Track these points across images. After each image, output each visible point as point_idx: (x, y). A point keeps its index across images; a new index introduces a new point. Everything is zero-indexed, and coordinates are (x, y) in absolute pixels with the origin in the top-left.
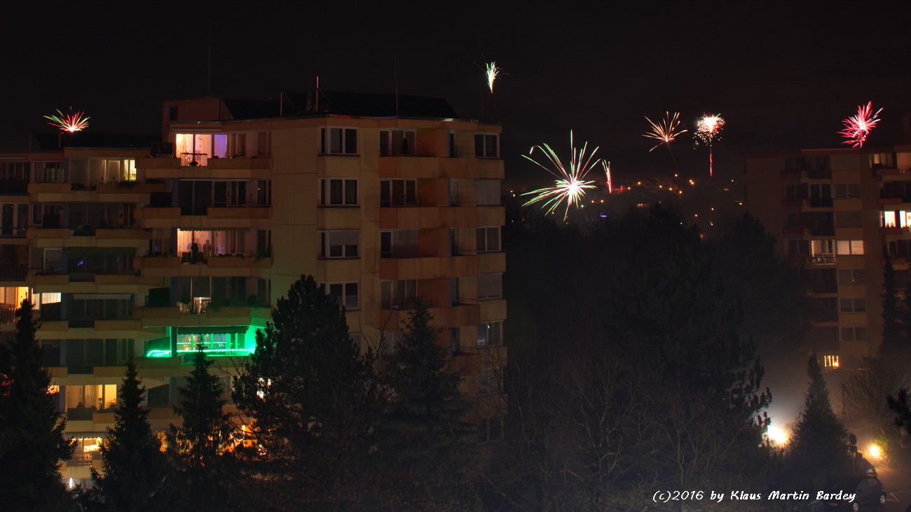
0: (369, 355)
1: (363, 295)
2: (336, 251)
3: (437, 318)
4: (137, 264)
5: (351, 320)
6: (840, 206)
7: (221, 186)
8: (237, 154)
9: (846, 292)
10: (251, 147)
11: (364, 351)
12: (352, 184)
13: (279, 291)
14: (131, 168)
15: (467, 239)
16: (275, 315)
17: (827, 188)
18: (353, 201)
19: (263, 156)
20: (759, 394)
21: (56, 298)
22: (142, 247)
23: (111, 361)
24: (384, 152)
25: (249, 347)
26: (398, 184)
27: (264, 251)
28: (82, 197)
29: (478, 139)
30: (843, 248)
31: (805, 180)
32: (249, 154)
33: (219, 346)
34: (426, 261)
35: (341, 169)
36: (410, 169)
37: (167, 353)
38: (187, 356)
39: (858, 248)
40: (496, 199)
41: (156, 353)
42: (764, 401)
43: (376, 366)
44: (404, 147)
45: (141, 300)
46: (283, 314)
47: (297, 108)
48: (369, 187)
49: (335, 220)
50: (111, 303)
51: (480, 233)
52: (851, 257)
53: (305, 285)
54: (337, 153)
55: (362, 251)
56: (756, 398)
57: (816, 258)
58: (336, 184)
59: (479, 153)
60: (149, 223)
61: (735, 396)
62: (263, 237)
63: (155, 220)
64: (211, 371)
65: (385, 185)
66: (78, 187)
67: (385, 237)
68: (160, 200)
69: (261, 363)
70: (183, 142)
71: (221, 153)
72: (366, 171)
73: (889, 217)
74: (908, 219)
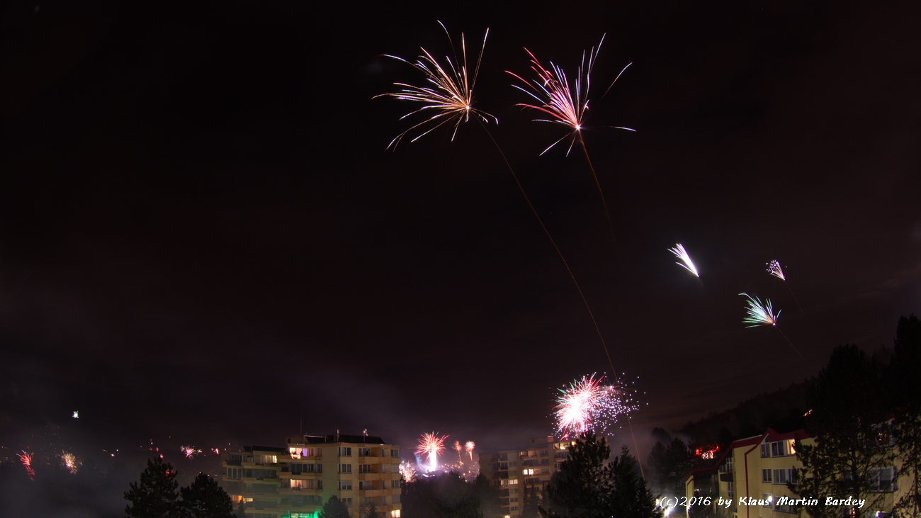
1: (353, 502)
2: (344, 488)
3: (378, 510)
4: (277, 490)
5: (350, 510)
6: (510, 469)
7: (305, 466)
8: (310, 455)
9: (512, 496)
10: (315, 453)
12: (349, 466)
13: (325, 500)
14: (275, 459)
15: (388, 483)
16: (324, 508)
17: (506, 464)
18: (350, 471)
19: (319, 456)
21: (251, 500)
22: (279, 485)
24: (360, 455)
26: (365, 466)
27: (320, 487)
28: (259, 467)
29: (392, 451)
30: (511, 482)
31: (499, 461)
32: (314, 455)
34: (374, 491)
35: (345, 460)
36: (369, 461)
39: (516, 482)
44: (367, 454)
45: (279, 502)
46: (326, 508)
47: (331, 440)
48: (355, 467)
49: (344, 477)
50: (270, 503)
51: (393, 481)
52: (514, 484)
53: (334, 498)
54: (344, 455)
55: (353, 487)
57: (503, 486)
58: (344, 466)
59: (392, 455)
60: (281, 477)
62: (319, 482)
63: (283, 476)
65: (360, 466)
66: (257, 464)
67: (361, 483)
68: (285, 470)
70: (292, 450)
71: (305, 454)
72: (353, 461)
73: (526, 472)
74: (531, 472)
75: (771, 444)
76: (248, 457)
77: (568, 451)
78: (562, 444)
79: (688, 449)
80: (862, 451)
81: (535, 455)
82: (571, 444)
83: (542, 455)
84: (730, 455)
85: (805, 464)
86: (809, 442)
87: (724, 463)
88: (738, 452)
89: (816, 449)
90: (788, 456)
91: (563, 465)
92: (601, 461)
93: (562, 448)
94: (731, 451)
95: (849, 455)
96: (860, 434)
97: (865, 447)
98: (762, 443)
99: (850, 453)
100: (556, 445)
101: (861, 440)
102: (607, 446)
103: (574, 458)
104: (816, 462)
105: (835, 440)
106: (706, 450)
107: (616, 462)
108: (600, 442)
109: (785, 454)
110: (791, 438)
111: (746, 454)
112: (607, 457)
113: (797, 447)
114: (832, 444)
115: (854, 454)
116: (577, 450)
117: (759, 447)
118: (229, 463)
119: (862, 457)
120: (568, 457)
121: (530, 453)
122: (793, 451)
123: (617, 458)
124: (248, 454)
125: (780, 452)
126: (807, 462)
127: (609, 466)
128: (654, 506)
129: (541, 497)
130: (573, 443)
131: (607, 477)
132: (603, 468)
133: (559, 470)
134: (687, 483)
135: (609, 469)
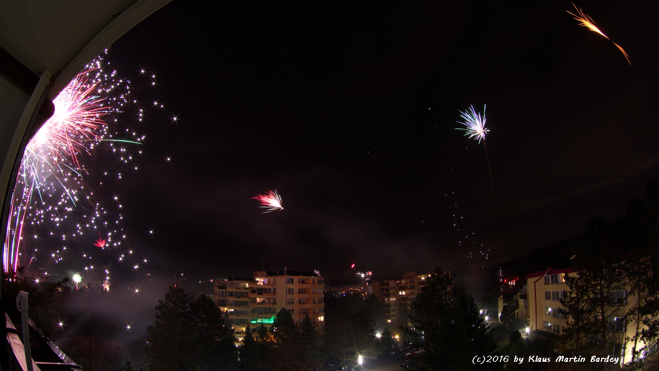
0: (297, 323)
1: (295, 311)
2: (289, 303)
3: (310, 316)
4: (249, 304)
5: (293, 316)
6: (391, 291)
7: (266, 289)
8: (269, 283)
9: (392, 308)
10: (272, 282)
11: (295, 322)
12: (293, 289)
13: (278, 310)
14: (247, 285)
15: (317, 300)
16: (277, 315)
17: (388, 288)
18: (293, 292)
19: (274, 284)
21: (233, 310)
22: (250, 301)
23: (244, 323)
24: (299, 283)
25: (272, 321)
26: (302, 289)
27: (275, 303)
28: (237, 290)
29: (319, 280)
30: (392, 299)
31: (384, 287)
33: (266, 321)
34: (308, 305)
35: (291, 286)
36: (304, 286)
37: (255, 322)
38: (259, 323)
39: (394, 299)
40: (323, 292)
41: (253, 322)
42: (376, 329)
43: (298, 325)
44: (303, 282)
45: (250, 311)
46: (279, 315)
47: (281, 274)
48: (296, 290)
49: (289, 296)
50: (244, 312)
51: (319, 299)
52: (393, 301)
53: (283, 309)
54: (289, 283)
55: (295, 303)
56: (374, 329)
57: (386, 302)
58: (289, 289)
59: (319, 283)
60: (251, 296)
61: (370, 329)
62: (274, 299)
63: (252, 296)
64: (264, 326)
65: (299, 289)
66: (236, 288)
67: (300, 300)
68: (253, 292)
69: (274, 324)
70: (258, 279)
71: (266, 282)
72: (296, 287)
73: (400, 293)
74: (404, 293)
75: (550, 276)
76: (231, 284)
77: (426, 280)
78: (422, 276)
80: (606, 280)
81: (406, 283)
82: (428, 276)
83: (410, 283)
84: (525, 283)
85: (571, 288)
86: (574, 275)
87: (522, 288)
88: (530, 281)
89: (578, 279)
90: (561, 283)
91: (423, 289)
92: (447, 287)
93: (423, 278)
94: (526, 280)
95: (598, 283)
96: (605, 270)
97: (608, 278)
98: (545, 276)
99: (599, 282)
100: (419, 277)
101: (605, 274)
103: (430, 285)
104: (578, 287)
105: (590, 274)
106: (510, 280)
107: (456, 287)
108: (446, 274)
109: (559, 282)
110: (563, 273)
111: (535, 282)
112: (450, 284)
113: (566, 278)
114: (588, 276)
115: (601, 282)
116: (432, 280)
117: (543, 278)
118: (219, 288)
119: (606, 284)
120: (427, 284)
121: (403, 282)
122: (564, 281)
123: (456, 285)
124: (231, 282)
125: (556, 281)
126: (573, 287)
127: (452, 289)
128: (479, 314)
129: (410, 308)
130: (429, 276)
131: (450, 296)
132: (448, 291)
133: (421, 292)
134: (499, 300)
135: (451, 291)
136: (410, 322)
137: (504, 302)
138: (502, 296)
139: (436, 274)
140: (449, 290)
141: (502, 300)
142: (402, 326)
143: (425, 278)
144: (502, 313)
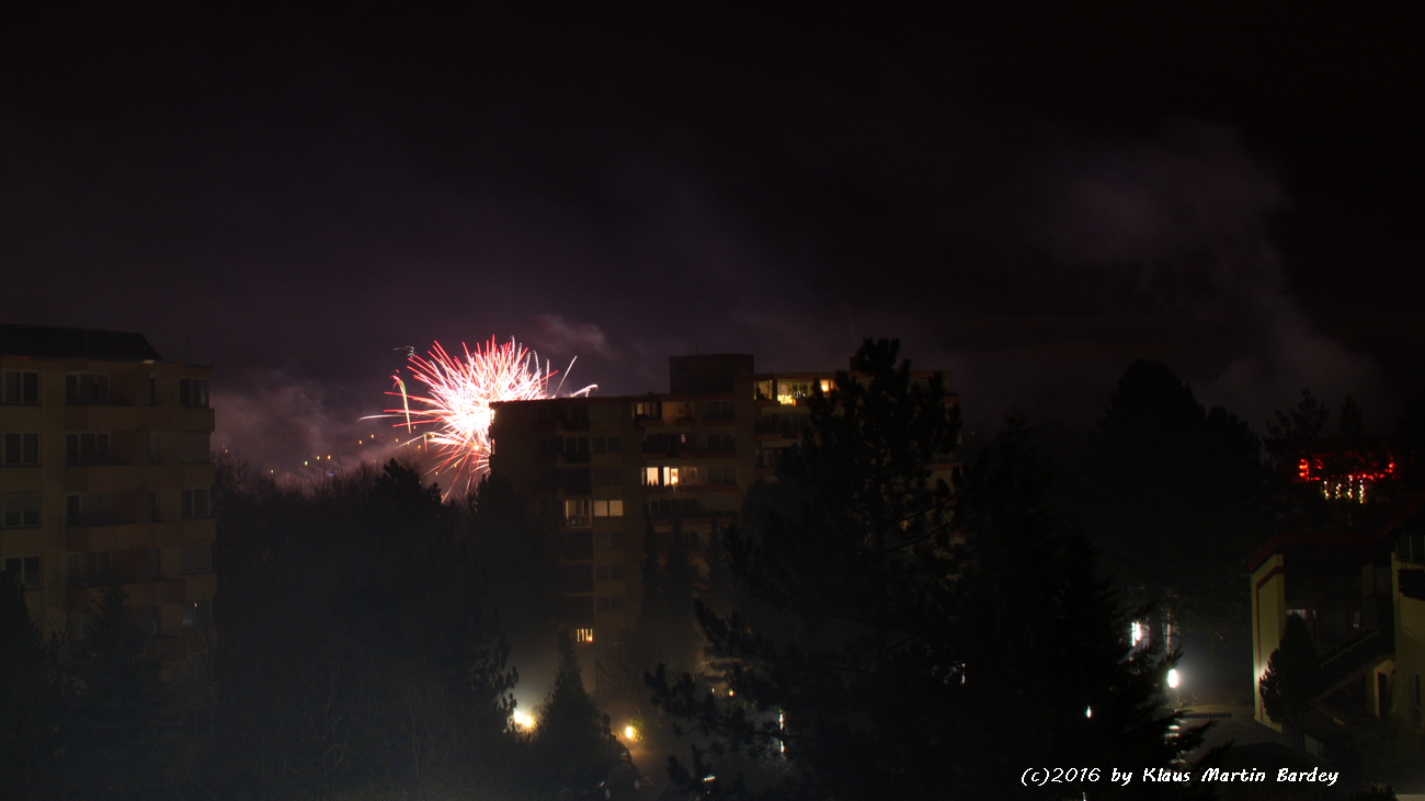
1: (46, 571)
2: (13, 520)
3: (134, 597)
6: (599, 462)
9: (603, 558)
12: (32, 439)
15: (171, 502)
17: (584, 442)
18: (33, 459)
20: (504, 674)
24: (71, 400)
26: (88, 439)
29: (183, 384)
30: (600, 509)
31: (560, 432)
35: (18, 420)
36: (101, 421)
39: (617, 508)
42: (511, 682)
44: (94, 394)
48: (51, 443)
51: (186, 496)
52: (609, 519)
54: (14, 401)
55: (44, 518)
56: (501, 678)
57: (570, 520)
58: (13, 439)
59: (183, 402)
61: (478, 676)
65: (72, 439)
67: (72, 502)
73: (652, 474)
74: (671, 477)
77: (806, 410)
78: (782, 387)
79: (1264, 456)
81: (687, 419)
82: (817, 387)
83: (712, 418)
91: (787, 460)
92: (926, 458)
93: (785, 399)
100: (764, 388)
102: (949, 405)
103: (826, 440)
106: (1336, 473)
112: (949, 443)
116: (840, 411)
120: (807, 436)
127: (955, 476)
128: (1126, 646)
129: (703, 568)
130: (825, 387)
131: (948, 517)
132: (931, 483)
133: (771, 479)
134: (1256, 578)
135: (951, 486)
136: (708, 652)
137: (1290, 597)
138: (1275, 561)
139: (865, 381)
140: (941, 482)
141: (1274, 588)
142: (661, 669)
143: (799, 400)
144: (1275, 662)
